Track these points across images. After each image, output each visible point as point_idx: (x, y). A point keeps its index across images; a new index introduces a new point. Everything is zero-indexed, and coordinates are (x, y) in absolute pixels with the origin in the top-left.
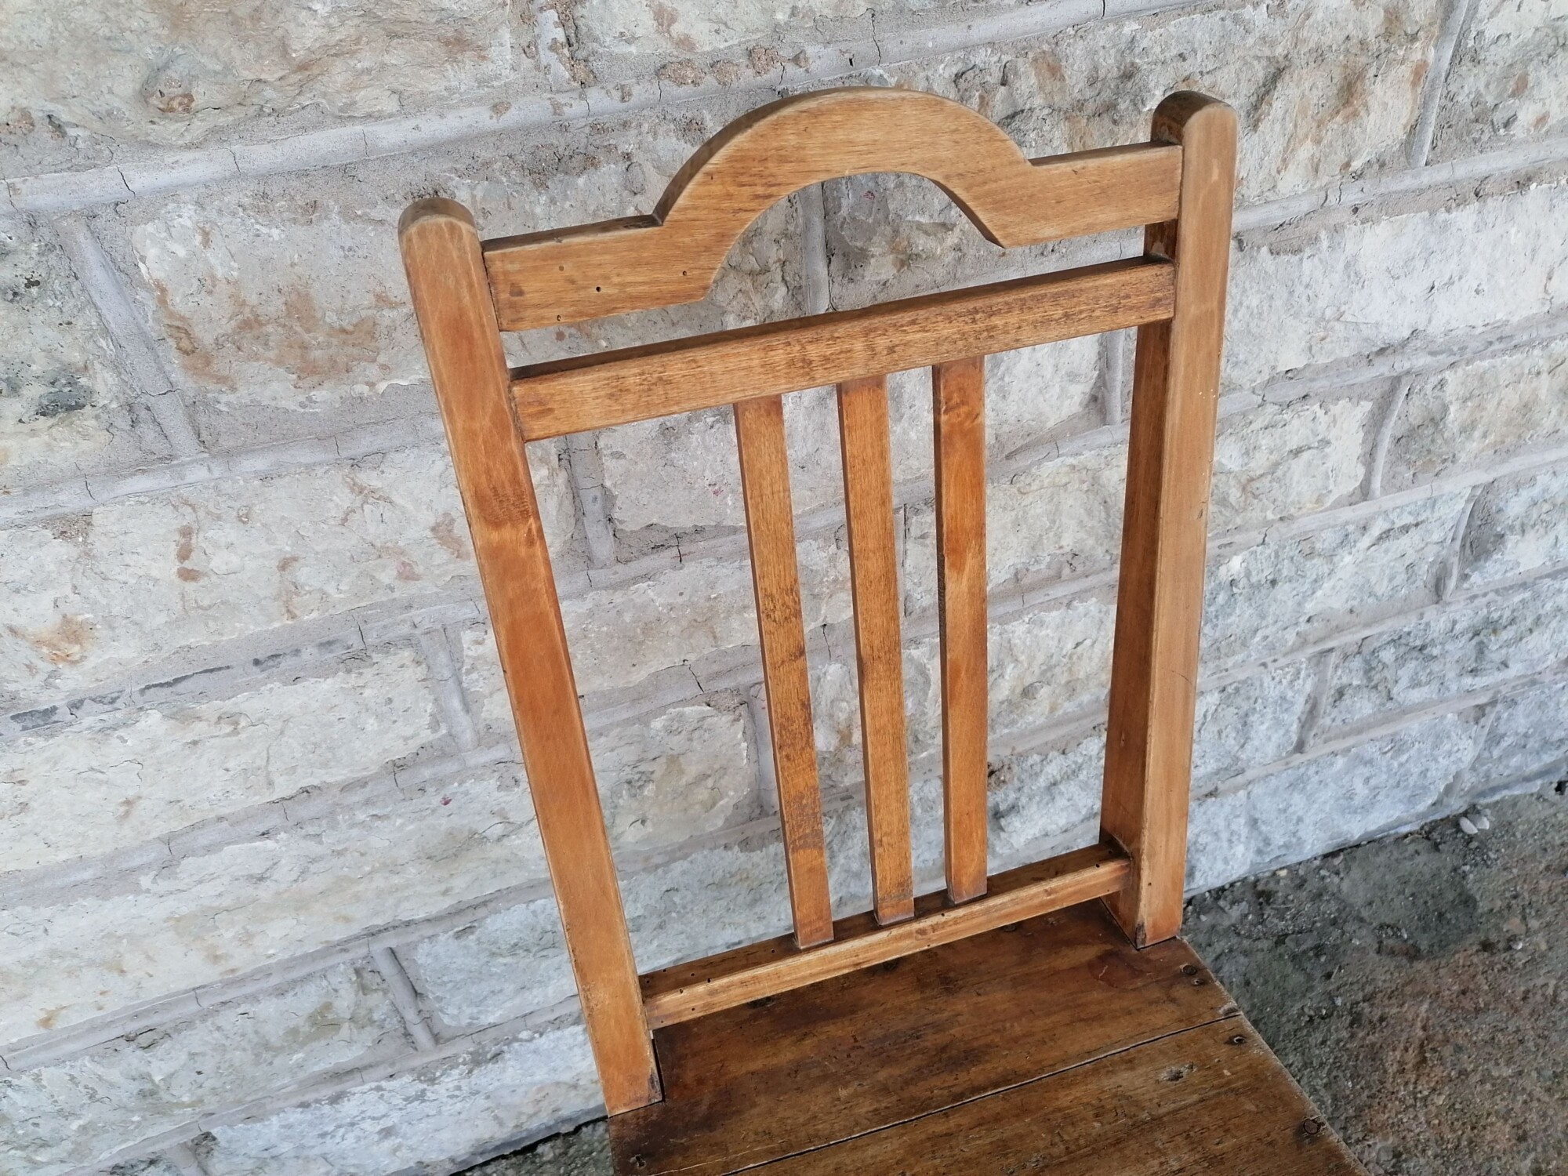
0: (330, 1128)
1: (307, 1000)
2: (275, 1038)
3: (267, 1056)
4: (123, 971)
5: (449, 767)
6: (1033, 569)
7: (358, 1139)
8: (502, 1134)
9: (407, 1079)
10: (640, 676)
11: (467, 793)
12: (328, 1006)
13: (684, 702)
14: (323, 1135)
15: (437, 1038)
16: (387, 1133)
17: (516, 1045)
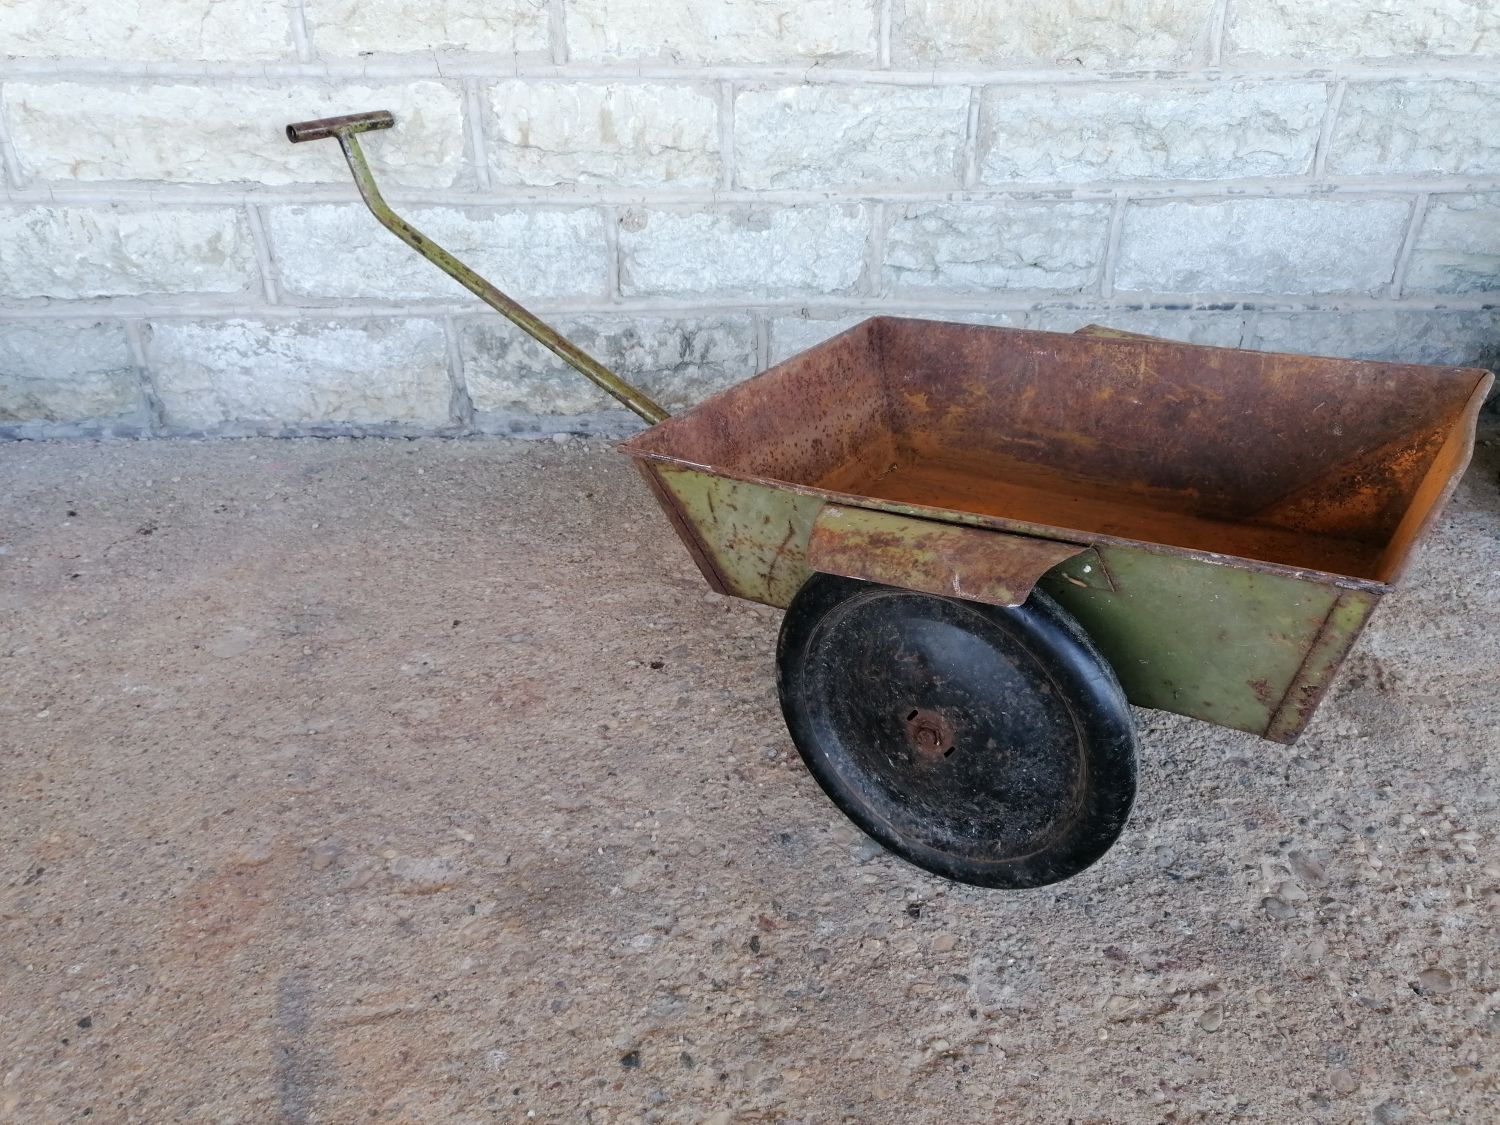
0: (213, 345)
1: (208, 222)
2: (189, 244)
3: (181, 255)
4: (114, 146)
5: (293, 71)
6: (651, 54)
7: (228, 364)
8: (318, 418)
9: (259, 324)
10: (405, 47)
11: (301, 94)
12: (218, 236)
13: (430, 77)
14: (208, 349)
15: (279, 299)
16: (246, 371)
17: (326, 331)
